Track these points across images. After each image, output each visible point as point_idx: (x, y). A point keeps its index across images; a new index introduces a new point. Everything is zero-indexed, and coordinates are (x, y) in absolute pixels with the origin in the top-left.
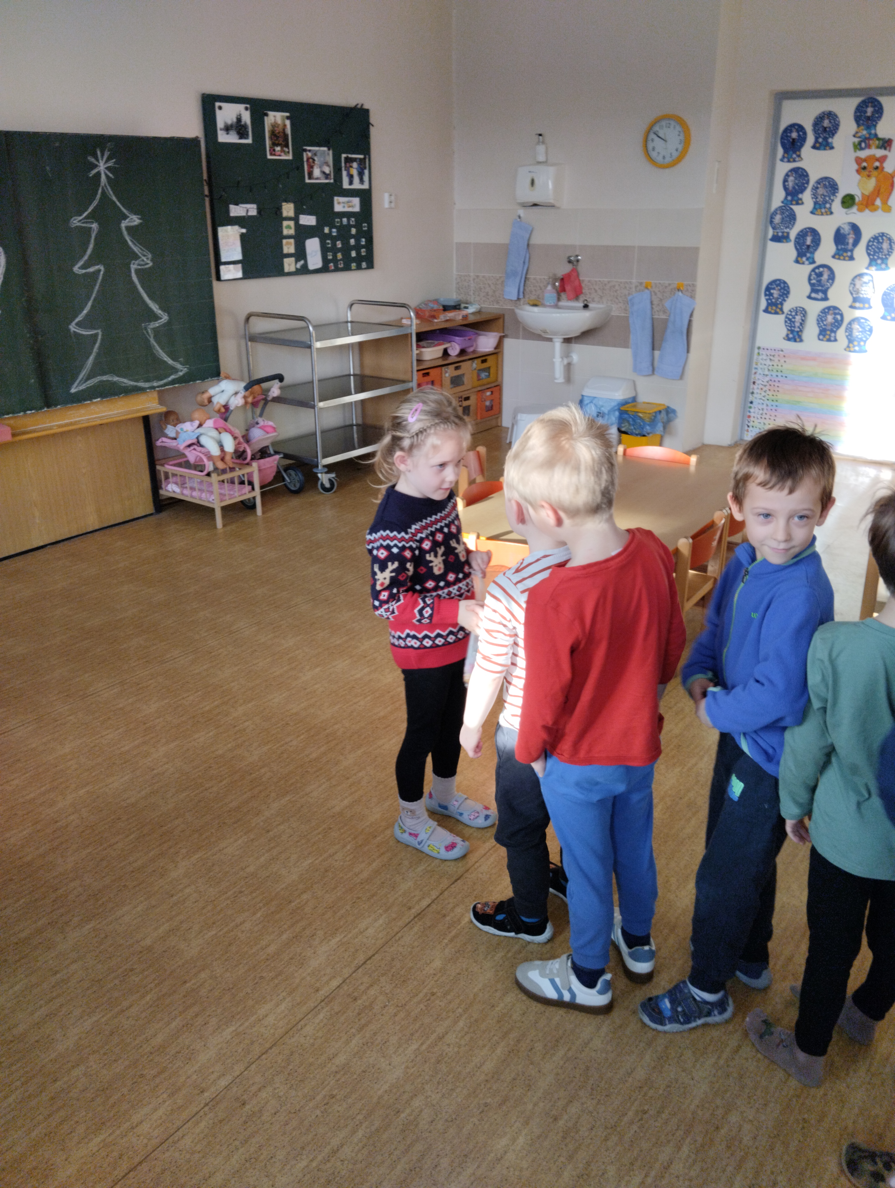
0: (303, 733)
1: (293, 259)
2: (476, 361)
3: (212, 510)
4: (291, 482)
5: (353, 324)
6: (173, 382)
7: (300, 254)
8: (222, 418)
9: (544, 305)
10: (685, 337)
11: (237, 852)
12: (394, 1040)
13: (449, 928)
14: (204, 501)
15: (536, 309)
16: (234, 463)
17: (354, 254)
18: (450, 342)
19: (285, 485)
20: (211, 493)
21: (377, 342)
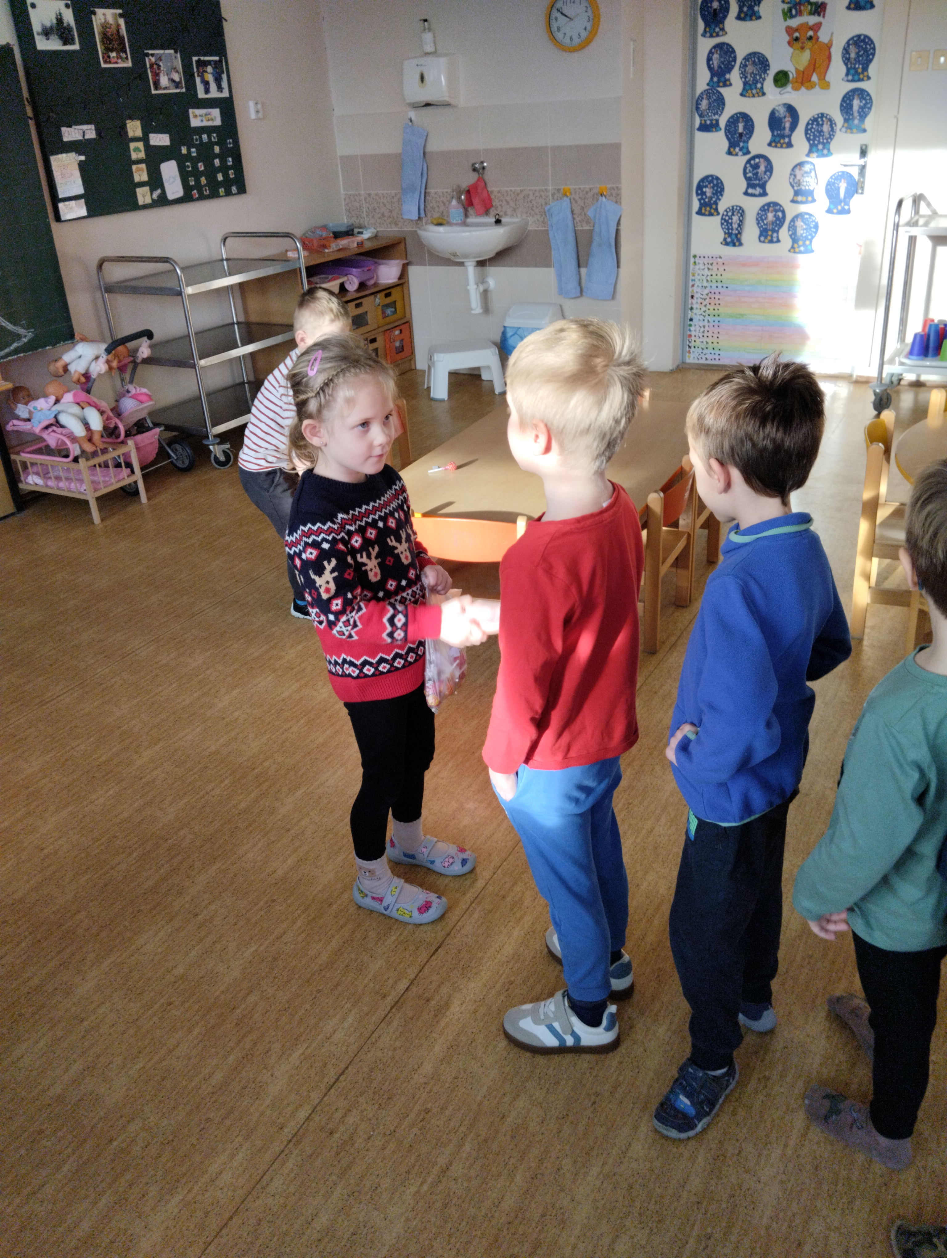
0: (227, 777)
1: (146, 189)
2: (379, 296)
3: (86, 503)
4: (178, 459)
5: (230, 262)
6: (16, 351)
7: (155, 181)
8: (83, 390)
9: (449, 224)
10: (614, 250)
14: (74, 492)
15: (441, 229)
16: (104, 442)
17: (220, 177)
18: (346, 275)
19: (172, 462)
20: (81, 481)
21: (261, 282)
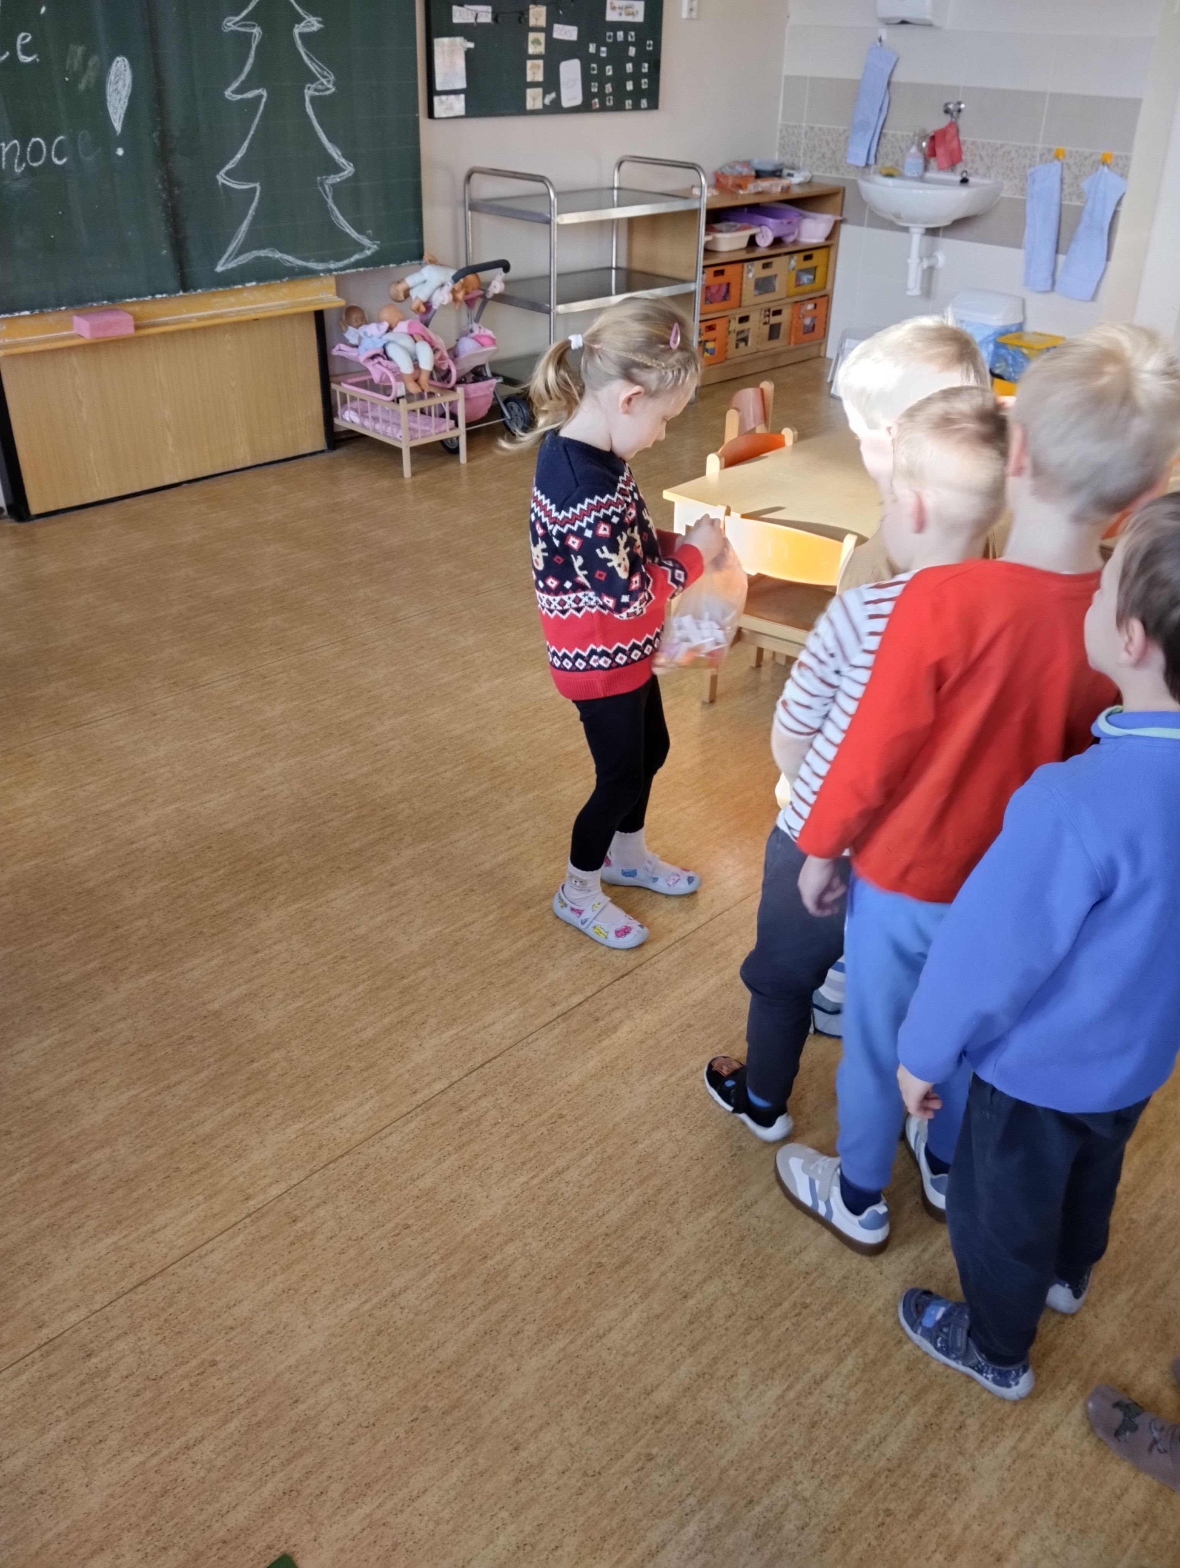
0: (462, 763)
1: (540, 91)
2: (796, 257)
3: (398, 451)
4: (512, 419)
5: (622, 192)
6: (356, 264)
7: (551, 83)
8: (422, 322)
9: (902, 176)
10: (1106, 237)
11: (348, 907)
12: (499, 1167)
13: (600, 1035)
14: (389, 437)
15: (890, 182)
16: (430, 385)
17: (630, 86)
18: (760, 225)
19: (504, 422)
20: (398, 425)
21: (653, 220)
